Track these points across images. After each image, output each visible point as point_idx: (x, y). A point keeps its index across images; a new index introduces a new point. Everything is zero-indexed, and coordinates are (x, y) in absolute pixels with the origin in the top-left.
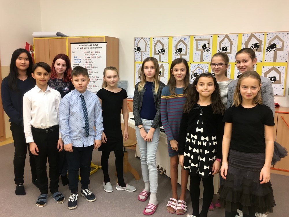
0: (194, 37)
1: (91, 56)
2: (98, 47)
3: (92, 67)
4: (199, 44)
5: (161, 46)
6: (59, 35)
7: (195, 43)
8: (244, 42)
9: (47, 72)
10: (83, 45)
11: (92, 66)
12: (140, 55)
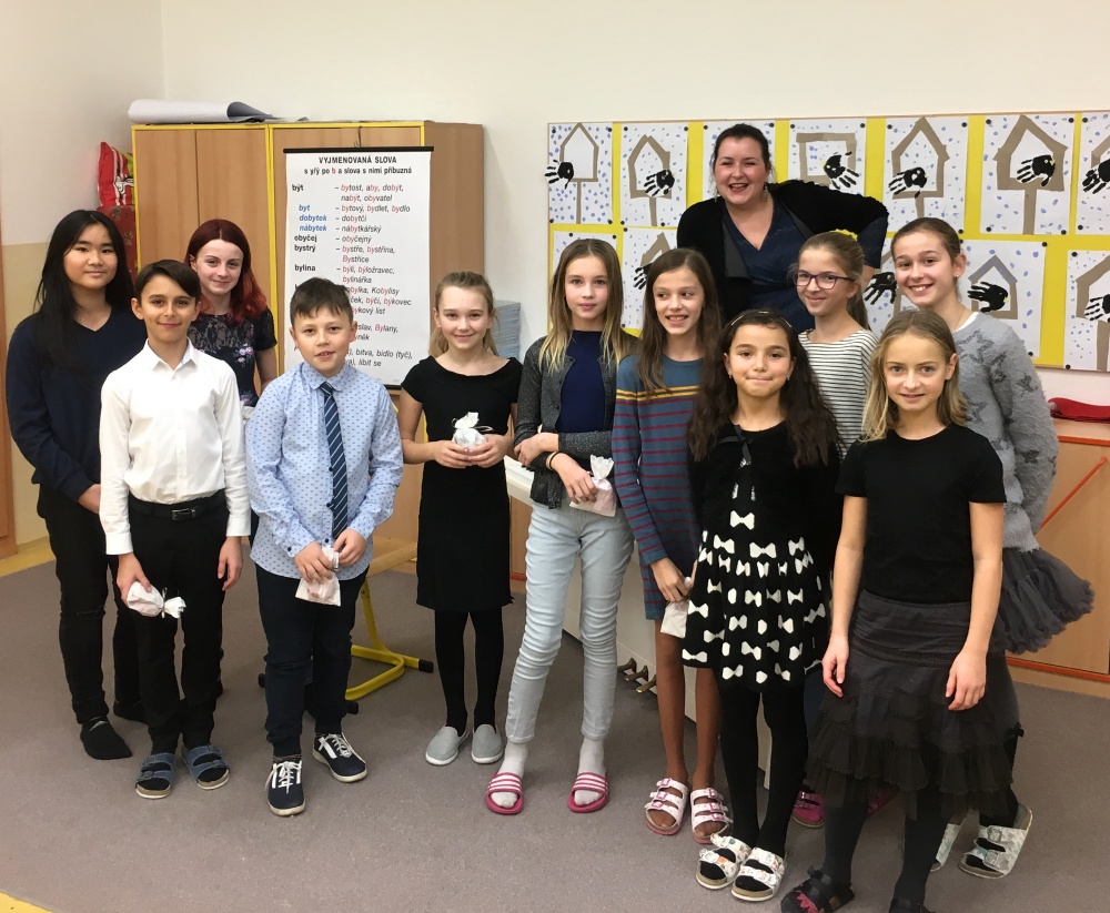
0: (793, 126)
1: (365, 204)
2: (397, 166)
3: (369, 249)
4: (813, 153)
5: (659, 159)
6: (235, 112)
7: (797, 150)
8: (992, 152)
9: (185, 294)
10: (335, 160)
11: (373, 244)
12: (571, 197)
